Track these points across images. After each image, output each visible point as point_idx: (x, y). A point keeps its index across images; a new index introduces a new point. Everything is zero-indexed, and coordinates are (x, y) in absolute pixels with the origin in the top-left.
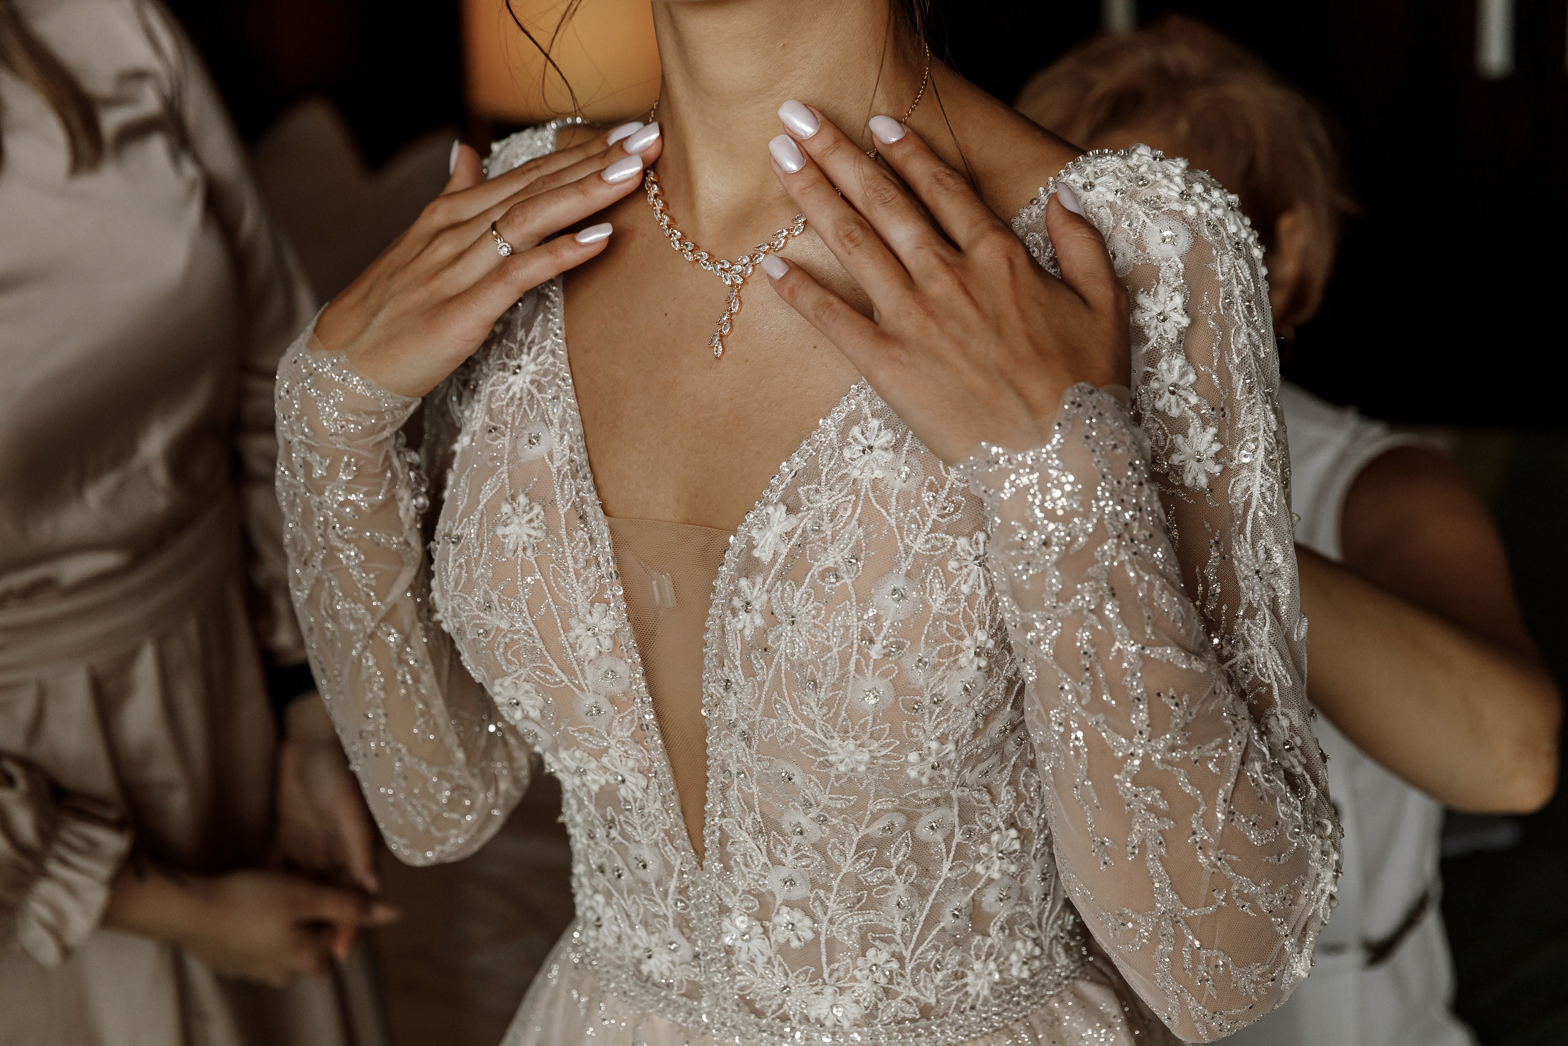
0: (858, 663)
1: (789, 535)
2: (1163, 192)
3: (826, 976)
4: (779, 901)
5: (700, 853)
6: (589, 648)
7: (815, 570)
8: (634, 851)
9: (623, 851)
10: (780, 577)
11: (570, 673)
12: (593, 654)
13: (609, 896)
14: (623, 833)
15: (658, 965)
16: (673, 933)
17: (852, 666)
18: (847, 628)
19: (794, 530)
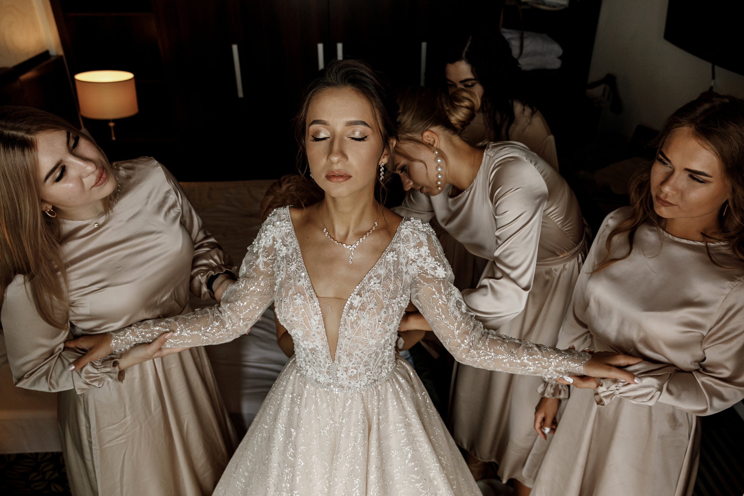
0: (378, 326)
1: (361, 301)
2: (419, 227)
3: (358, 379)
4: (350, 368)
5: (334, 360)
6: (314, 323)
7: (367, 309)
8: (318, 359)
9: (316, 359)
10: (360, 309)
11: (310, 328)
12: (315, 324)
13: (310, 366)
14: (316, 356)
15: (321, 379)
16: (326, 374)
17: (377, 326)
18: (376, 319)
19: (361, 300)
